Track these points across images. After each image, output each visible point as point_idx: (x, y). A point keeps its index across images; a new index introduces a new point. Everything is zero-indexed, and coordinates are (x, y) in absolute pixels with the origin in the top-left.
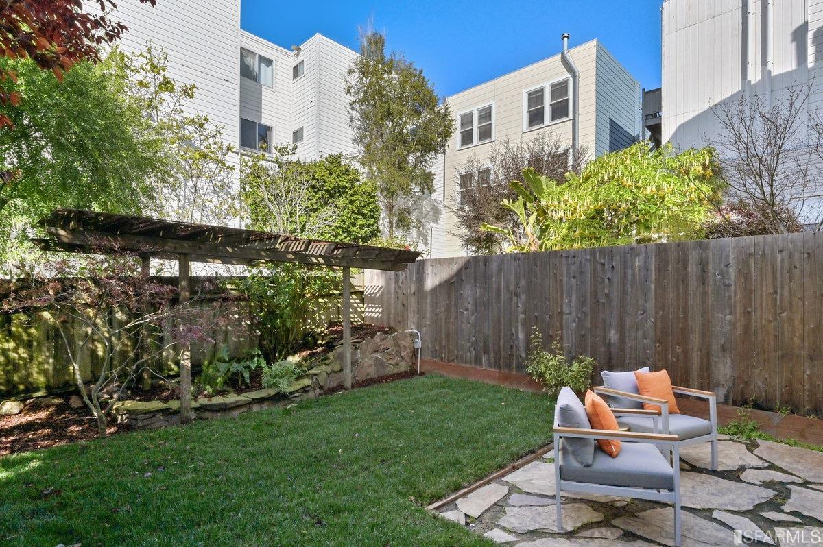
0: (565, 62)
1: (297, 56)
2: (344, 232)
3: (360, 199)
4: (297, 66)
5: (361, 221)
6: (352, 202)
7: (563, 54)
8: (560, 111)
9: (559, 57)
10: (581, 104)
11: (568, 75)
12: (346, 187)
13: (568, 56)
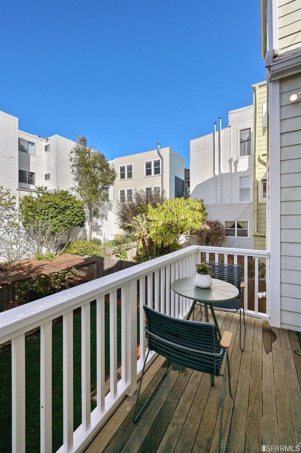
0: (158, 152)
1: (47, 142)
2: (69, 224)
3: (76, 210)
4: (47, 146)
5: (77, 219)
6: (72, 212)
7: (158, 150)
8: (157, 171)
9: (157, 151)
10: (164, 170)
11: (160, 158)
12: (70, 206)
13: (160, 151)
